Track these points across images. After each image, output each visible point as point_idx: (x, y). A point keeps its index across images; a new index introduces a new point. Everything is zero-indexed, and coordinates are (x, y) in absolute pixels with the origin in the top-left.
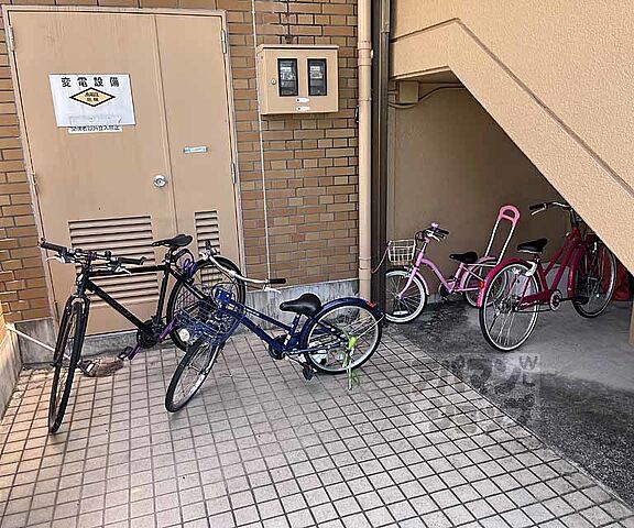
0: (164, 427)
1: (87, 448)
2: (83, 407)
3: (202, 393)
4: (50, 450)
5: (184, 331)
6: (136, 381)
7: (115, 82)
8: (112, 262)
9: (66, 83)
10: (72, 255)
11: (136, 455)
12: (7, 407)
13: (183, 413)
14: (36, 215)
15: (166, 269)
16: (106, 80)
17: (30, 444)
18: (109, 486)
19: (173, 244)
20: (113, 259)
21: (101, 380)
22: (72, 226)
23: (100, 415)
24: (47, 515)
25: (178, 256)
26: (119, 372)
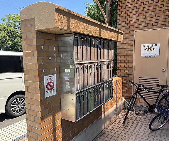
0: (148, 133)
1: (129, 129)
2: (132, 120)
3: (162, 129)
4: (122, 126)
5: (156, 109)
6: (147, 120)
7: (156, 46)
8: (143, 88)
9: (144, 46)
10: (135, 84)
11: (138, 136)
12: (118, 114)
13: (154, 132)
14: (133, 75)
15: (159, 93)
16: (154, 45)
17: (119, 123)
18: (130, 139)
19: (163, 87)
20: (144, 87)
21: (139, 116)
22: (140, 78)
23: (135, 124)
24: (115, 138)
25: (164, 90)
26: (144, 116)
